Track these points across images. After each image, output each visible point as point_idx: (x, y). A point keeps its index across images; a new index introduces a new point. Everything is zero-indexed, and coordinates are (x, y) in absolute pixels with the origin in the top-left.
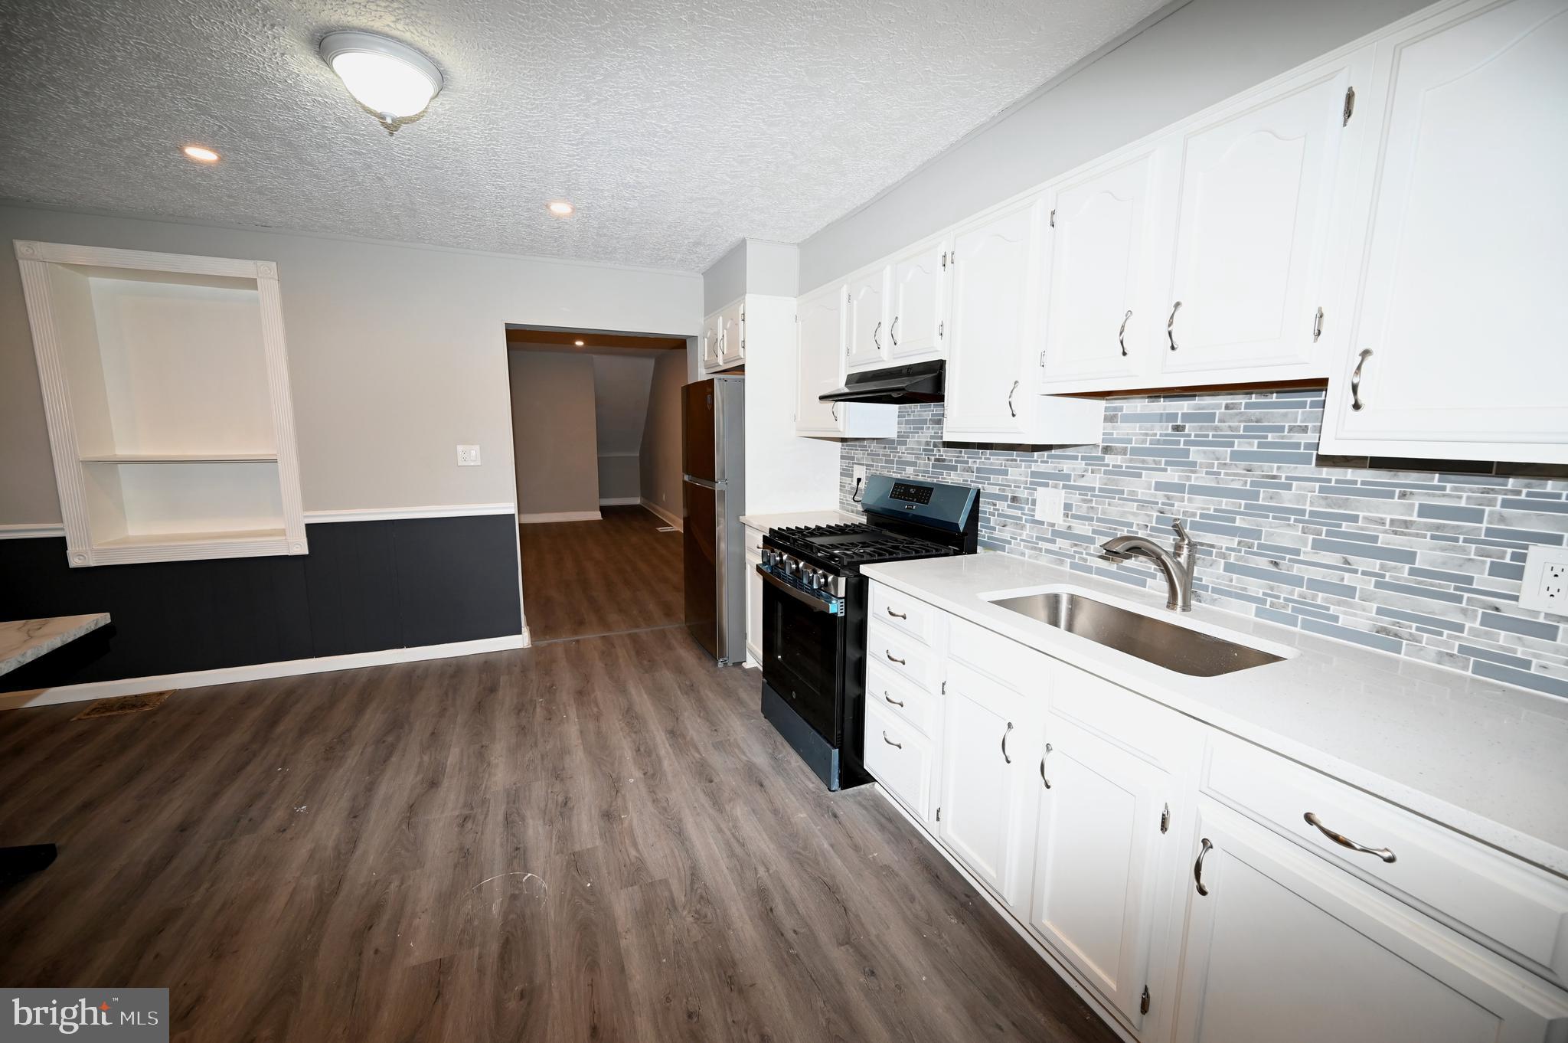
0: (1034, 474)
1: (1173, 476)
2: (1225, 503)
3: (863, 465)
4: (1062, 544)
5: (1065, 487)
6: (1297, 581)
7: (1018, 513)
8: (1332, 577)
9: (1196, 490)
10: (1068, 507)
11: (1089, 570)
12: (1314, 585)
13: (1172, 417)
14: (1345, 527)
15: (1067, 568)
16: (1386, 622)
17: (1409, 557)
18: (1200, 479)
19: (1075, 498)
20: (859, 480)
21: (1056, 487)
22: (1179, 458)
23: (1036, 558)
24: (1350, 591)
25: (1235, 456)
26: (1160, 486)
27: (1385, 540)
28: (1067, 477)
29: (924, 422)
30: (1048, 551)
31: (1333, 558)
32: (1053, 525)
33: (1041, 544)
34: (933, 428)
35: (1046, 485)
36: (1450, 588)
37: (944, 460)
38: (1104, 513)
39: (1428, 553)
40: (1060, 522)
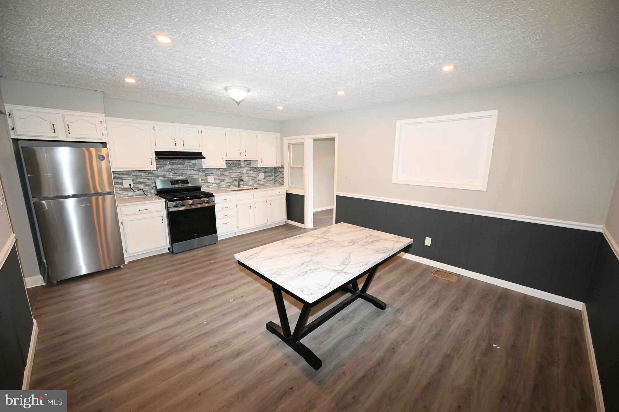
0: (206, 174)
1: (231, 171)
2: (238, 174)
3: (131, 179)
4: (214, 185)
5: (213, 175)
6: (246, 181)
7: (203, 182)
8: (248, 180)
9: (234, 173)
10: (214, 178)
11: (220, 188)
12: (247, 181)
13: (230, 163)
14: (249, 174)
15: (216, 189)
16: (253, 183)
17: (253, 176)
18: (234, 171)
19: (216, 177)
20: (130, 185)
21: (211, 175)
22: (231, 169)
23: (209, 189)
24: (250, 181)
25: (238, 168)
26: (229, 173)
27: (252, 175)
28: (214, 173)
29: (167, 164)
30: (211, 187)
31: (248, 178)
32: (212, 182)
33: (210, 186)
34: (170, 166)
35: (209, 175)
36: (256, 178)
37: (177, 174)
38: (221, 178)
39: (254, 175)
40: (213, 181)
